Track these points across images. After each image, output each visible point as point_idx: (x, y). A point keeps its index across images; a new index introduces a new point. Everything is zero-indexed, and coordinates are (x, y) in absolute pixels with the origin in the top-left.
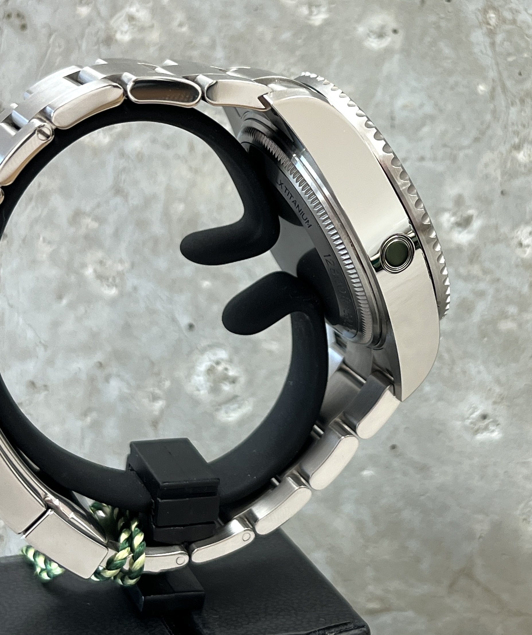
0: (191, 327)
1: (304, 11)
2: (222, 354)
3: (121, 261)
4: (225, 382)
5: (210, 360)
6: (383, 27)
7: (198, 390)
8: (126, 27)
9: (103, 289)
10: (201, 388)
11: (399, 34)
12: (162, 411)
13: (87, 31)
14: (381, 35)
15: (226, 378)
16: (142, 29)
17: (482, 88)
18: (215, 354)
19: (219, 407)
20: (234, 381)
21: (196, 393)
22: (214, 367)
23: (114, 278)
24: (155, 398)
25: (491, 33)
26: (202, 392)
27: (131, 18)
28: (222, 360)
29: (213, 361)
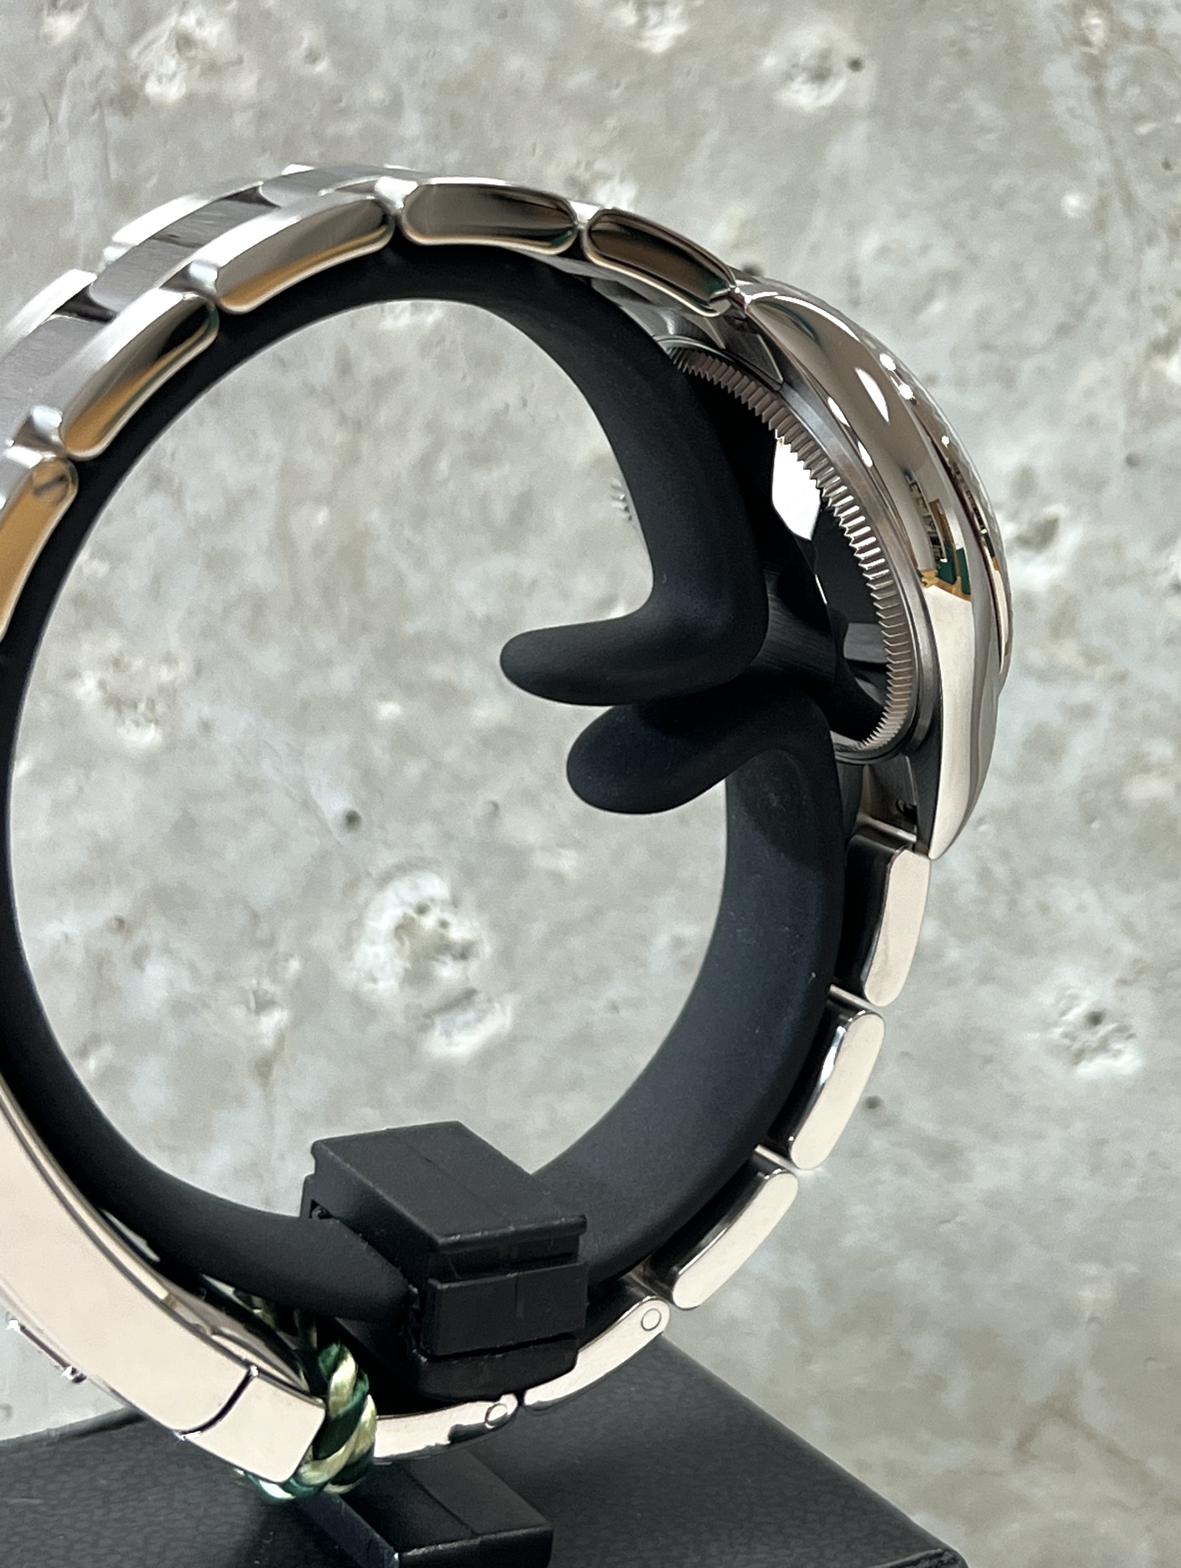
0: (352, 819)
1: (627, 16)
2: (435, 887)
3: (169, 659)
4: (443, 958)
5: (403, 903)
6: (825, 55)
7: (374, 980)
8: (171, 64)
9: (121, 731)
10: (378, 975)
11: (864, 71)
12: (281, 1039)
13: (70, 76)
14: (820, 75)
15: (443, 948)
16: (213, 68)
17: (1073, 202)
18: (415, 887)
19: (428, 1021)
20: (464, 953)
21: (368, 986)
22: (413, 919)
23: (152, 704)
24: (263, 1005)
25: (1094, 66)
26: (382, 985)
27: (184, 42)
28: (432, 900)
29: (410, 905)
